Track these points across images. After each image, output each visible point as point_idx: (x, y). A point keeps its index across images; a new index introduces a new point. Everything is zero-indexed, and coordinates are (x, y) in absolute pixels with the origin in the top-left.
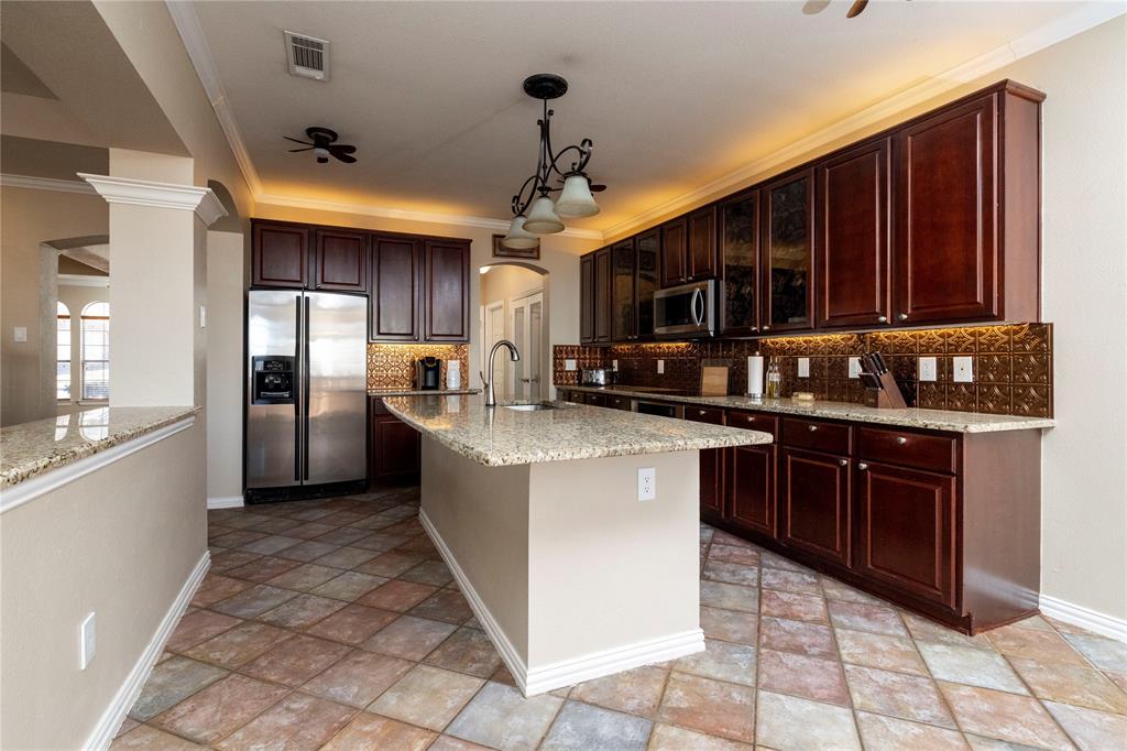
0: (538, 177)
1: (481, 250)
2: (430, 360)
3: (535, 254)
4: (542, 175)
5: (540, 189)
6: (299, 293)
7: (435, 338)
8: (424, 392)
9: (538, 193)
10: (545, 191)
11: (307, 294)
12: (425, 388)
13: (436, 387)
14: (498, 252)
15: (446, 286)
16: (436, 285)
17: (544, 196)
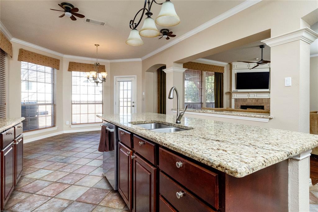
0: (144, 9)
4: (147, 7)
5: (146, 14)
9: (145, 16)
10: (149, 14)
17: (149, 17)
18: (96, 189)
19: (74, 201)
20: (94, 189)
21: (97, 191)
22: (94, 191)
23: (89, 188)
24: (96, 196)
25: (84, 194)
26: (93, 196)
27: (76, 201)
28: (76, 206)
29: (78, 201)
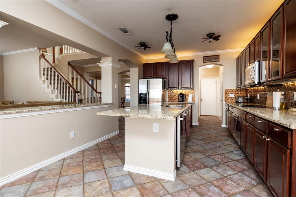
1: (199, 61)
2: (181, 94)
3: (218, 60)
6: (148, 79)
7: (183, 88)
8: (179, 103)
11: (149, 79)
12: (180, 102)
13: (183, 101)
14: (205, 61)
15: (186, 74)
16: (183, 74)
18: (191, 168)
19: (209, 167)
20: (192, 169)
21: (191, 167)
22: (193, 168)
23: (196, 172)
24: (194, 164)
25: (201, 169)
26: (195, 165)
27: (207, 167)
28: (208, 164)
29: (206, 167)
